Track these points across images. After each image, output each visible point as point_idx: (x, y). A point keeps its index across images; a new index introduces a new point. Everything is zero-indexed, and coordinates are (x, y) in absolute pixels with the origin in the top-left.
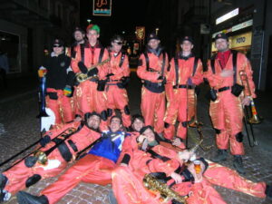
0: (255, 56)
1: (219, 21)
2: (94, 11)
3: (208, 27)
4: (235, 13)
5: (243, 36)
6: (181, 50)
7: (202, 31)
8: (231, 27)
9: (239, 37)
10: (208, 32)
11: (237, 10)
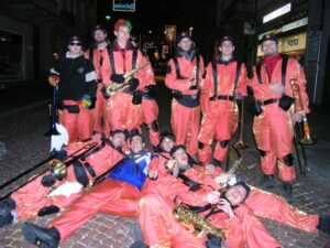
0: (310, 62)
1: (267, 19)
2: (114, 6)
3: (253, 26)
4: (286, 9)
5: (296, 37)
6: (220, 53)
7: (246, 32)
8: (281, 26)
9: (291, 38)
10: (253, 32)
11: (289, 5)
